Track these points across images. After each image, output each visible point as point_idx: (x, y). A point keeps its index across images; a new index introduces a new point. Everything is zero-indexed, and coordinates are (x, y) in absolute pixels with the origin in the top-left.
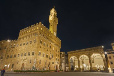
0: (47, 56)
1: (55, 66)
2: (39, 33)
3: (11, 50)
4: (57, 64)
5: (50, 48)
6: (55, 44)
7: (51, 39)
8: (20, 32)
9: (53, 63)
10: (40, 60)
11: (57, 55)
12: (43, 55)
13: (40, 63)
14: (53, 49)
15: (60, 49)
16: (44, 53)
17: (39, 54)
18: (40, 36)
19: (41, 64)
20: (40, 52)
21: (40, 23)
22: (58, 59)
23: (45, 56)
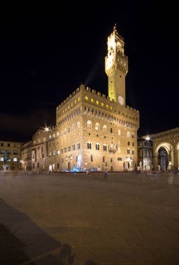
0: (105, 148)
1: (124, 164)
2: (81, 108)
3: (52, 144)
4: (129, 160)
5: (111, 132)
6: (124, 122)
7: (112, 114)
8: (57, 112)
9: (119, 159)
10: (92, 157)
11: (129, 144)
12: (98, 148)
13: (92, 160)
14: (119, 134)
15: (137, 130)
16: (98, 144)
17: (89, 146)
18: (85, 113)
19: (94, 163)
20: (89, 143)
21: (82, 86)
22: (131, 152)
23: (101, 148)
